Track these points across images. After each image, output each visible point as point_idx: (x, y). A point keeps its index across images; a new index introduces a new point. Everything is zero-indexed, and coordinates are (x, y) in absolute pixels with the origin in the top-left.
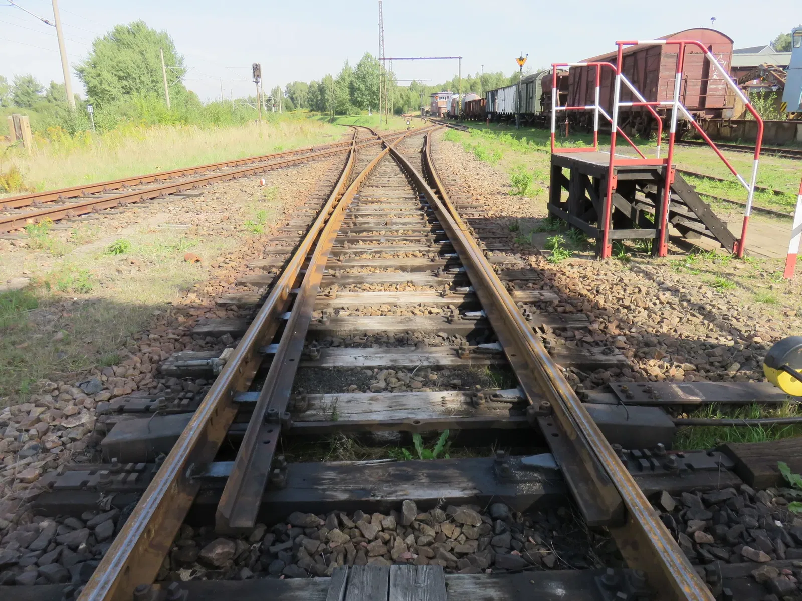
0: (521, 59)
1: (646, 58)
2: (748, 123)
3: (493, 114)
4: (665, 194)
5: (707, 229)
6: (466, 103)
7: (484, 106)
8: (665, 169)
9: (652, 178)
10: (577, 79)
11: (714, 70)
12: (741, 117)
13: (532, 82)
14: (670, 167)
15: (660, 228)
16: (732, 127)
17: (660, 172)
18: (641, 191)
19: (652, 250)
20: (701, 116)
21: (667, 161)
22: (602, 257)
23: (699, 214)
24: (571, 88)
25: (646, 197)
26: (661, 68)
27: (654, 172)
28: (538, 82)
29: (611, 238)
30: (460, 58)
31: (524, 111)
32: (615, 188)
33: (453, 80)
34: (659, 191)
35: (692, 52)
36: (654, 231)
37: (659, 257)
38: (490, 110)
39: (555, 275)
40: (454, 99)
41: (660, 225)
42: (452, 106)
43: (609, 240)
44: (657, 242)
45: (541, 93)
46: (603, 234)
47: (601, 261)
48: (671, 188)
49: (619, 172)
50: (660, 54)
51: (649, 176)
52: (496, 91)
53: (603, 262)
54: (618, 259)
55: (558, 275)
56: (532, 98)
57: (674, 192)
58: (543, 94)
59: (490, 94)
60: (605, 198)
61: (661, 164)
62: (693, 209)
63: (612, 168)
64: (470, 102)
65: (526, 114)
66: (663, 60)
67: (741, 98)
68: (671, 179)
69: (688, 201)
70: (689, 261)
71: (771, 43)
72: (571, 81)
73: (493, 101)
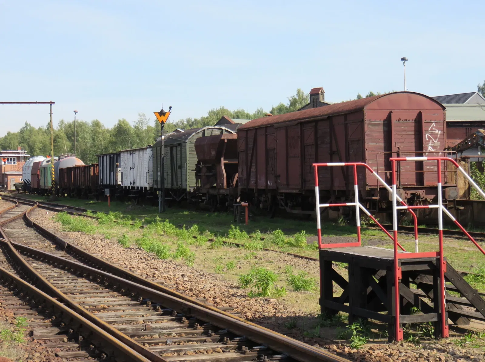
0: (162, 113)
1: (346, 125)
2: (475, 204)
3: (114, 188)
4: (441, 282)
5: (477, 311)
6: (62, 170)
7: (96, 177)
8: (439, 260)
9: (429, 268)
10: (251, 145)
11: (428, 142)
12: (464, 195)
13: (180, 145)
14: (443, 259)
15: (440, 312)
16: (458, 209)
17: (434, 262)
18: (414, 282)
19: (434, 334)
20: (422, 196)
21: (439, 254)
22: (396, 341)
23: (470, 299)
24: (242, 156)
25: (418, 288)
26: (366, 137)
27: (429, 263)
28: (190, 146)
29: (401, 322)
30: (51, 103)
31: (169, 186)
32: (401, 278)
33: (22, 132)
34: (435, 281)
35: (399, 120)
36: (436, 314)
37: (443, 338)
38: (107, 182)
39: (364, 355)
40: (37, 164)
41: (440, 309)
42: (34, 174)
43: (400, 324)
44: (439, 325)
45: (196, 161)
46: (395, 319)
47: (396, 344)
48: (445, 277)
49: (403, 264)
50: (362, 121)
51: (426, 267)
52: (118, 155)
53: (398, 344)
54: (410, 342)
55: (367, 356)
56: (180, 167)
57: (447, 280)
58: (199, 163)
59: (107, 160)
60: (393, 288)
61: (435, 256)
62: (465, 294)
63: (397, 261)
64: (69, 169)
65: (172, 190)
66: (368, 129)
67: (462, 173)
68: (444, 269)
69: (460, 288)
70: (468, 340)
71: (480, 89)
72: (241, 146)
73: (113, 168)
